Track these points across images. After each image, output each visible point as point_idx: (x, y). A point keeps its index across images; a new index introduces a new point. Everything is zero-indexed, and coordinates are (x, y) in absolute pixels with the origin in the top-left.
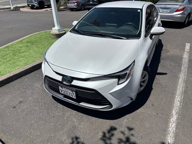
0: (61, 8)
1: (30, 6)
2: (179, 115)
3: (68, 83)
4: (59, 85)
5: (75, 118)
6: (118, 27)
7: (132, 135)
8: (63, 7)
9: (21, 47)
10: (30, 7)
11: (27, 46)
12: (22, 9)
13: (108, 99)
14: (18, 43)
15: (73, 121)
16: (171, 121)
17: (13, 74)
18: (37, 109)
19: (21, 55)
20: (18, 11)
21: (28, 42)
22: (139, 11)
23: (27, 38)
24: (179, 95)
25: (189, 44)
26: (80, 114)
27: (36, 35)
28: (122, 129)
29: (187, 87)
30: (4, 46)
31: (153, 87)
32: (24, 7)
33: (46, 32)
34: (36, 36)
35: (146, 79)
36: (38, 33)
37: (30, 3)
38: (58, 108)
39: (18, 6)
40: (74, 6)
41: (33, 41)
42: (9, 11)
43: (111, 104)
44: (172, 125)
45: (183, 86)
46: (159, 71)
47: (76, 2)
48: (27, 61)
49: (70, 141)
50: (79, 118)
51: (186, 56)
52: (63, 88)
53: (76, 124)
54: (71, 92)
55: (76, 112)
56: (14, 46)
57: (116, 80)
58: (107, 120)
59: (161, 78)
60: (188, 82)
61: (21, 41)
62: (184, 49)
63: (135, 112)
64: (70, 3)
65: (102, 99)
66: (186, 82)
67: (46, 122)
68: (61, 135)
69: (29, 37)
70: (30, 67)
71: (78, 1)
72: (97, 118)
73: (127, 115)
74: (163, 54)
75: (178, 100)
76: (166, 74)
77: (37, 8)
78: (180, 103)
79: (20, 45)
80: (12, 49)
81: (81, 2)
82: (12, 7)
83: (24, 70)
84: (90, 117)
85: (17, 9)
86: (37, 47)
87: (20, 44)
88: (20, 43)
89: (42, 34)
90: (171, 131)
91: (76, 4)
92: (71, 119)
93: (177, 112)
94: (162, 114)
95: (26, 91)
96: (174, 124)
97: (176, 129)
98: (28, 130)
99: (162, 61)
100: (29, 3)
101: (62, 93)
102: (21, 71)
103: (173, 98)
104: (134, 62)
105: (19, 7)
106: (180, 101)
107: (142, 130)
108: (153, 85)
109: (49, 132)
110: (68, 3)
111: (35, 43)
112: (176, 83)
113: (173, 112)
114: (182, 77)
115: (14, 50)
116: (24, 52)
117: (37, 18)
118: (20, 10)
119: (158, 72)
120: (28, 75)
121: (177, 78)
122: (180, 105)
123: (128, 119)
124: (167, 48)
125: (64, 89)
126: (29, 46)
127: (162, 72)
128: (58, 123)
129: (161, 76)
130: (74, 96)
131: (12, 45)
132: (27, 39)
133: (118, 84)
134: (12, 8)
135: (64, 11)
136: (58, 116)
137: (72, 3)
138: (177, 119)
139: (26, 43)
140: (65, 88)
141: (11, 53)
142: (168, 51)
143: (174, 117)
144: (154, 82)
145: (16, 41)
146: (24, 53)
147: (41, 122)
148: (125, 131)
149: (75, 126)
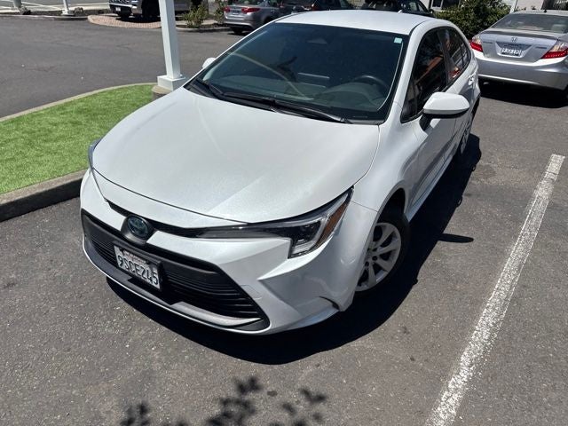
0: (206, 23)
1: (118, 9)
2: (477, 370)
3: (141, 238)
4: (115, 242)
5: (158, 347)
6: (331, 84)
7: (318, 417)
8: (211, 22)
9: (55, 125)
10: (117, 12)
11: (75, 123)
12: (95, 17)
13: (254, 299)
14: (51, 112)
15: (150, 357)
16: (450, 386)
17: (9, 201)
18: (53, 308)
19: (49, 148)
20: (82, 22)
21: (80, 111)
22: (398, 41)
23: (81, 100)
24: (494, 309)
25: (561, 159)
26: (177, 338)
27: (111, 92)
28: (290, 397)
29: (524, 286)
30: (8, 117)
31: (419, 277)
32: (100, 12)
33: (142, 86)
34: (109, 96)
35: (395, 250)
36: (118, 89)
37: (118, 2)
38: (115, 313)
39: (85, 8)
40: (245, 21)
41: (97, 109)
42: (56, 19)
43: (265, 315)
44: (448, 398)
45: (513, 281)
46: (450, 229)
47: (250, 10)
48: (62, 164)
49: (123, 416)
50: (170, 350)
51: (543, 192)
52: (126, 252)
53: (157, 366)
54: (147, 268)
55: (165, 329)
56: (36, 120)
57: (285, 242)
58: (253, 364)
59: (450, 251)
60: (532, 271)
61: (61, 108)
62: (543, 171)
63: (344, 347)
64: (234, 11)
65: (238, 297)
66: (525, 270)
67: (69, 350)
68: (101, 396)
69: (90, 96)
70: (65, 182)
71: (256, 6)
72: (223, 356)
73: (319, 355)
74: (476, 181)
75: (488, 323)
76: (469, 240)
77: (138, 19)
78: (493, 331)
79: (55, 119)
80: (28, 128)
81: (264, 11)
82: (66, 10)
83: (44, 189)
84: (203, 349)
85: (79, 16)
86: (101, 127)
87: (55, 115)
88: (58, 113)
89: (129, 92)
90: (442, 415)
91: (249, 14)
92: (146, 351)
93: (476, 359)
94: (426, 360)
95: (36, 252)
96: (456, 397)
97: (459, 411)
98: (5, 370)
99: (465, 200)
100: (115, 2)
101: (123, 267)
102: (34, 193)
103: (474, 314)
104: (350, 191)
105: (87, 11)
106: (491, 325)
107: (352, 406)
108: (421, 271)
109: (66, 384)
110: (228, 11)
111: (99, 117)
112: (492, 270)
113: (462, 358)
114: (517, 253)
115: (34, 132)
116: (62, 137)
117: (130, 46)
118: (87, 19)
119: (447, 231)
120: (54, 208)
121: (499, 254)
122: (489, 340)
123: (318, 366)
124: (492, 165)
125: (128, 257)
126: (80, 123)
127: (457, 234)
128: (103, 359)
129: (452, 245)
130: (154, 280)
131: (32, 115)
132: (81, 104)
133: (291, 255)
134: (65, 12)
135: (215, 33)
136: (110, 335)
137: (238, 12)
138: (470, 382)
139: (74, 115)
140: (130, 252)
141: (22, 137)
142: (492, 171)
143: (463, 375)
144: (428, 261)
145: (45, 107)
146: (61, 143)
147: (54, 349)
148: (298, 402)
149: (152, 371)
